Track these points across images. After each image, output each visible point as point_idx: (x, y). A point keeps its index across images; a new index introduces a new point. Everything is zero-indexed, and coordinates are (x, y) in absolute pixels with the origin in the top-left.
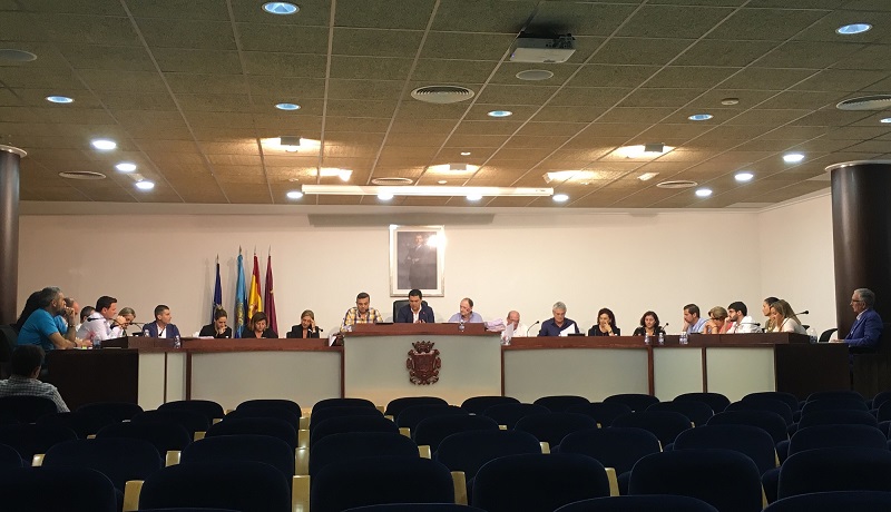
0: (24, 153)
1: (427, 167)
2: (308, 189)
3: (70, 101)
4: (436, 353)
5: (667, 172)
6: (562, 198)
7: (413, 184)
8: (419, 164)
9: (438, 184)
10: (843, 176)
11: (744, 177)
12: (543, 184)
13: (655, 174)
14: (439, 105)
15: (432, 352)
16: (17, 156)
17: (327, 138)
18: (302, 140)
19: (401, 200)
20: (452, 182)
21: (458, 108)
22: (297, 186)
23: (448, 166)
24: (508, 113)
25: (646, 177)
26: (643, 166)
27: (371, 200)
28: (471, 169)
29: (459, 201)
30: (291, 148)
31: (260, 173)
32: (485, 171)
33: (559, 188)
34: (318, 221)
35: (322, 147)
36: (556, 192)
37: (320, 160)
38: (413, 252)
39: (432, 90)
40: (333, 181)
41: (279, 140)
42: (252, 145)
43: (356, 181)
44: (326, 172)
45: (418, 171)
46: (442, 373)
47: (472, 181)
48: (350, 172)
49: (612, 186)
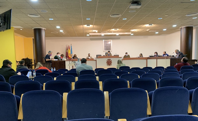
0: (45, 29)
2: (90, 34)
3: (53, 19)
5: (151, 29)
6: (132, 34)
9: (112, 32)
10: (183, 29)
12: (130, 32)
14: (114, 18)
15: (110, 61)
16: (44, 30)
17: (94, 25)
18: (90, 25)
19: (105, 35)
20: (114, 32)
21: (118, 18)
22: (88, 34)
23: (114, 29)
24: (126, 19)
25: (148, 30)
26: (148, 28)
27: (100, 36)
28: (118, 29)
29: (115, 35)
30: (88, 27)
31: (83, 31)
32: (120, 30)
33: (132, 32)
34: (92, 39)
35: (93, 26)
36: (132, 33)
37: (93, 29)
38: (107, 44)
39: (113, 15)
40: (95, 32)
41: (86, 25)
42: (82, 26)
43: (98, 32)
44: (94, 31)
45: (109, 30)
47: (118, 32)
48: (97, 31)
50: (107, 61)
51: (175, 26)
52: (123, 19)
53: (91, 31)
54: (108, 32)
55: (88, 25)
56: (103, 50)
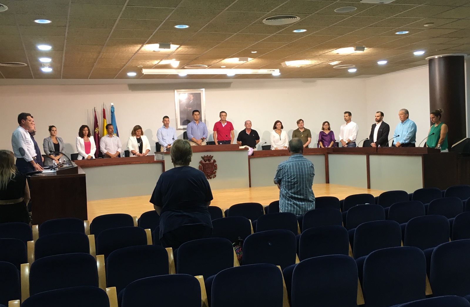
1: (223, 59)
2: (145, 71)
3: (48, 22)
4: (215, 161)
7: (205, 68)
8: (220, 58)
9: (220, 68)
10: (437, 61)
11: (382, 63)
13: (340, 62)
15: (212, 161)
17: (184, 44)
18: (172, 46)
20: (229, 67)
21: (279, 28)
23: (238, 59)
24: (304, 31)
25: (334, 63)
26: (340, 57)
27: (174, 77)
31: (125, 63)
35: (177, 49)
37: (168, 56)
39: (276, 18)
42: (137, 47)
43: (179, 67)
44: (164, 62)
46: (218, 172)
48: (178, 62)
49: (309, 68)
50: (201, 162)
51: (419, 53)
52: (295, 31)
53: (155, 62)
54: (210, 67)
55: (165, 45)
56: (177, 124)
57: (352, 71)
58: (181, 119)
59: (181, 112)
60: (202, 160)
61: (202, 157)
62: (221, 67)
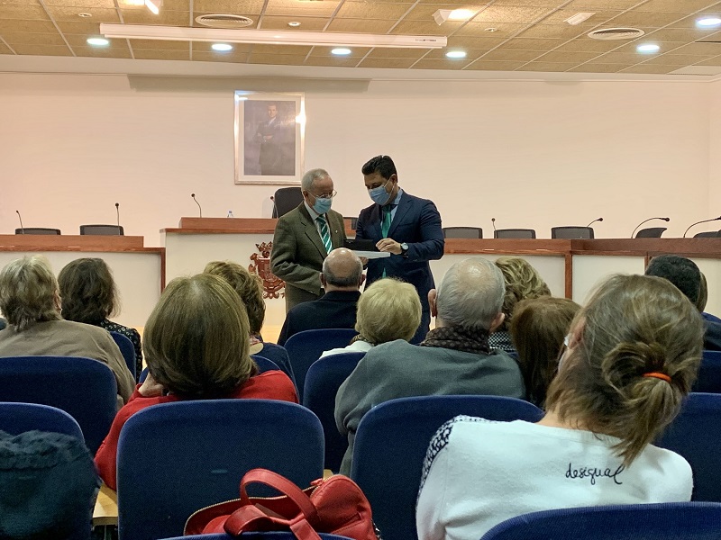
2: (111, 31)
5: (604, 11)
6: (457, 54)
7: (254, 27)
9: (288, 26)
11: (708, 23)
13: (589, 15)
20: (308, 24)
25: (576, 20)
27: (202, 51)
29: (321, 56)
38: (264, 127)
44: (130, 1)
45: (256, 3)
47: (336, 23)
48: (160, 2)
49: (528, 35)
50: (254, 257)
56: (235, 171)
57: (649, 48)
58: (247, 160)
59: (248, 145)
60: (257, 251)
61: (257, 245)
62: (291, 24)
